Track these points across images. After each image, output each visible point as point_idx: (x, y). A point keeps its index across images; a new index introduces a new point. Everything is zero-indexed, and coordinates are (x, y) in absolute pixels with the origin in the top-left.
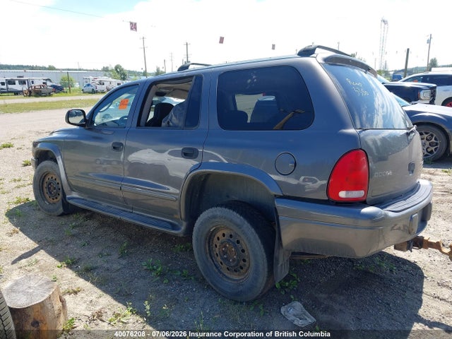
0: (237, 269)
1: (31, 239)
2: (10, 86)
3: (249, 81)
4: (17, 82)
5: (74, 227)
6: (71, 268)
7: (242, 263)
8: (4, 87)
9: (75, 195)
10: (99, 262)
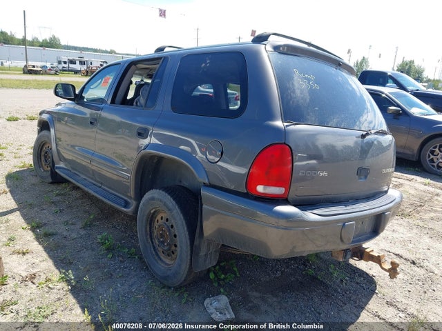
0: (170, 253)
1: (15, 200)
2: (71, 66)
3: (204, 65)
4: (78, 62)
5: (57, 195)
6: (33, 231)
7: (173, 248)
8: (66, 66)
9: (62, 165)
10: (62, 229)
